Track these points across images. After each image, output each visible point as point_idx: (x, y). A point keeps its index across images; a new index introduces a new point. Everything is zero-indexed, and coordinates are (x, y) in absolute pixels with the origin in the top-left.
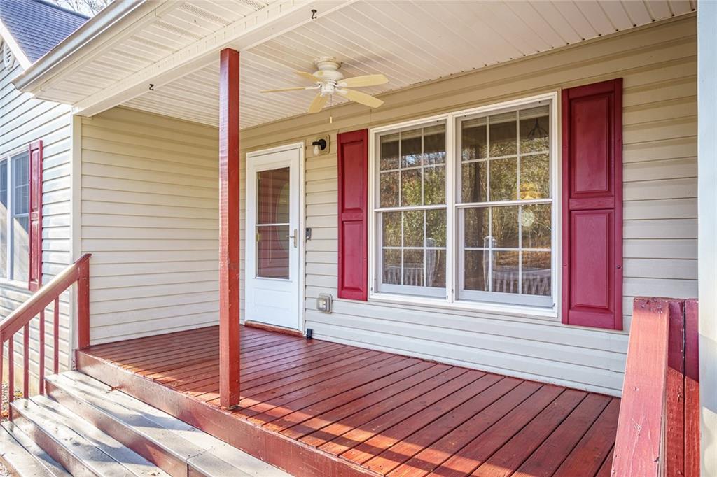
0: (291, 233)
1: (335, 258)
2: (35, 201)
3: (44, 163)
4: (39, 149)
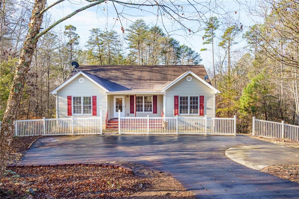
0: (123, 106)
1: (130, 109)
2: (95, 104)
3: (97, 99)
4: (96, 97)
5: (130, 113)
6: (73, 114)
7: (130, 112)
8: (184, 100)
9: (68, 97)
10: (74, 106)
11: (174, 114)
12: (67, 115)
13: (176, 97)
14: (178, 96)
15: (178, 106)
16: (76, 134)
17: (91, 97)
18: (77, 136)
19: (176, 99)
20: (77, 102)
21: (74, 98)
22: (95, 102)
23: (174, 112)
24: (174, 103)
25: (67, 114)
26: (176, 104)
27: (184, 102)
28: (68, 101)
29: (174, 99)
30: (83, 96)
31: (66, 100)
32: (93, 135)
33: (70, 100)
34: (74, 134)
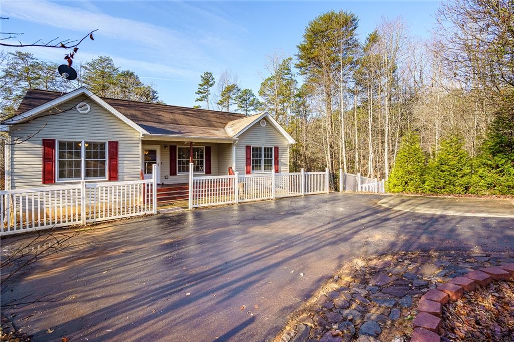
0: (157, 163)
1: (169, 168)
2: (114, 156)
3: (120, 148)
4: (117, 143)
5: (169, 175)
6: (58, 180)
7: (169, 173)
8: (257, 152)
9: (44, 141)
10: (60, 161)
11: (246, 172)
12: (41, 183)
13: (248, 148)
14: (250, 147)
15: (251, 161)
16: (93, 220)
17: (105, 144)
18: (97, 225)
19: (249, 151)
20: (71, 153)
21: (62, 144)
22: (115, 154)
23: (246, 169)
24: (245, 156)
25: (41, 180)
26: (249, 157)
27: (257, 155)
28: (44, 150)
29: (245, 150)
30: (86, 141)
31: (39, 148)
32: (138, 217)
33: (51, 150)
34: (88, 221)
